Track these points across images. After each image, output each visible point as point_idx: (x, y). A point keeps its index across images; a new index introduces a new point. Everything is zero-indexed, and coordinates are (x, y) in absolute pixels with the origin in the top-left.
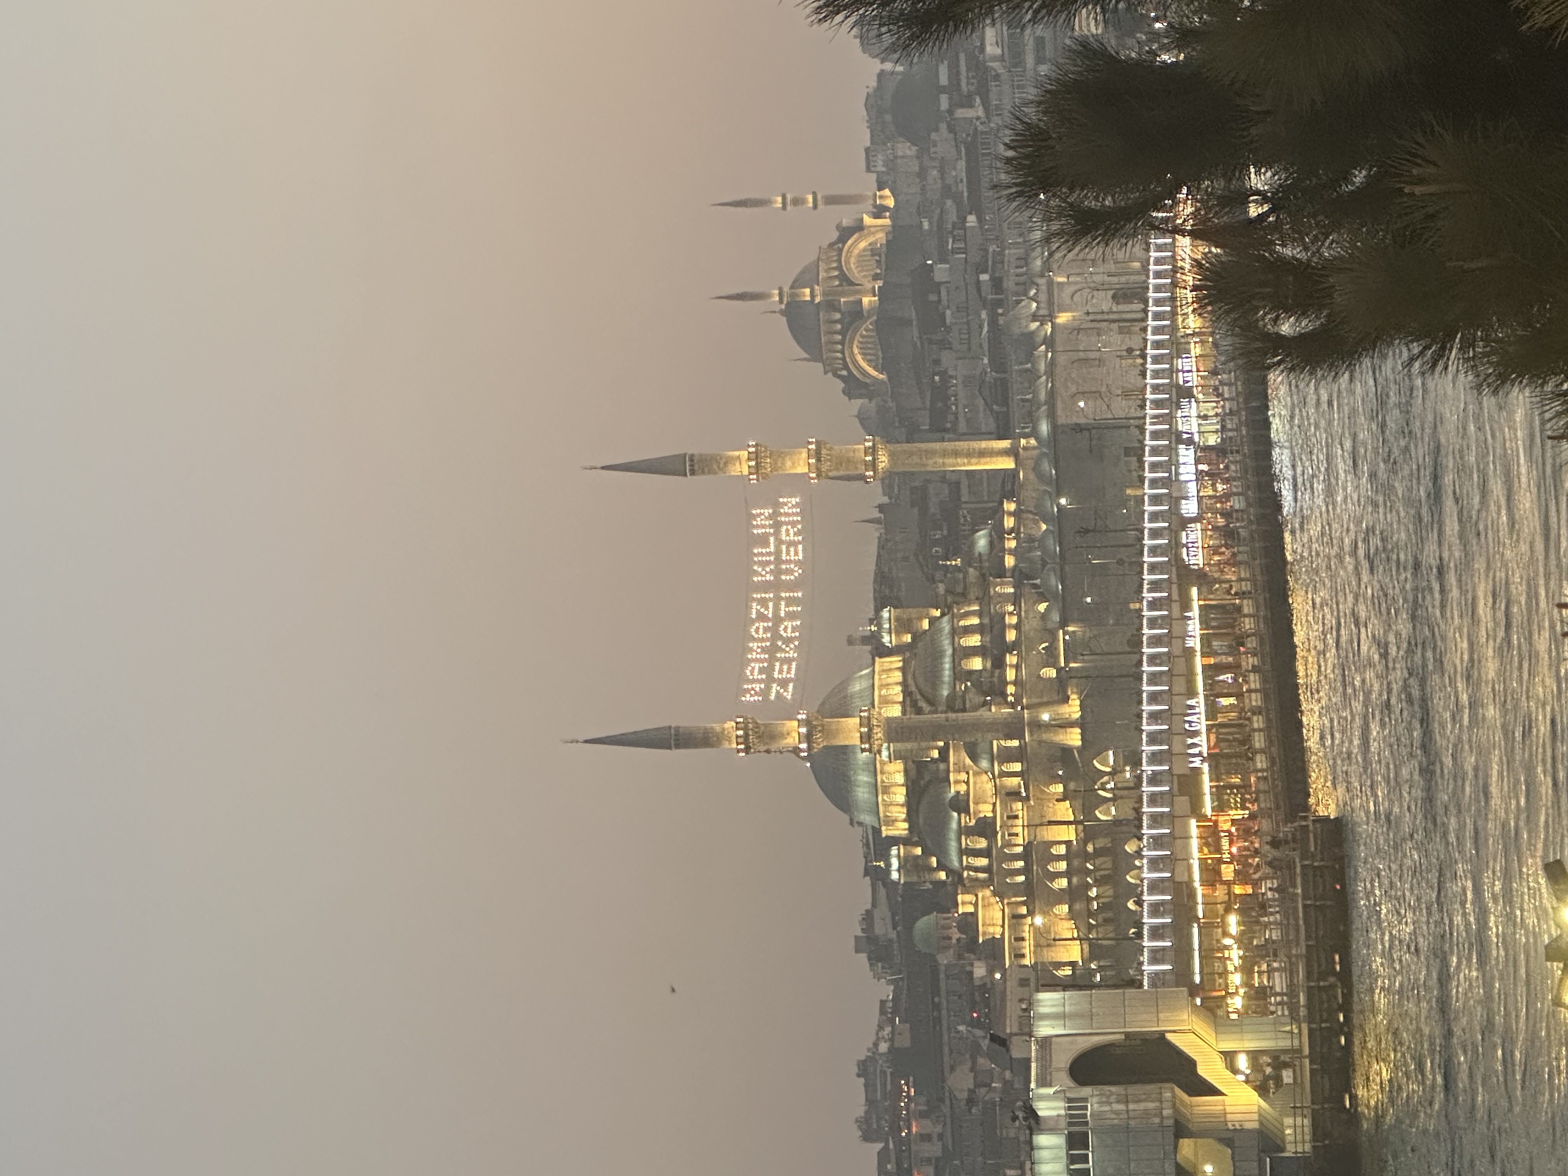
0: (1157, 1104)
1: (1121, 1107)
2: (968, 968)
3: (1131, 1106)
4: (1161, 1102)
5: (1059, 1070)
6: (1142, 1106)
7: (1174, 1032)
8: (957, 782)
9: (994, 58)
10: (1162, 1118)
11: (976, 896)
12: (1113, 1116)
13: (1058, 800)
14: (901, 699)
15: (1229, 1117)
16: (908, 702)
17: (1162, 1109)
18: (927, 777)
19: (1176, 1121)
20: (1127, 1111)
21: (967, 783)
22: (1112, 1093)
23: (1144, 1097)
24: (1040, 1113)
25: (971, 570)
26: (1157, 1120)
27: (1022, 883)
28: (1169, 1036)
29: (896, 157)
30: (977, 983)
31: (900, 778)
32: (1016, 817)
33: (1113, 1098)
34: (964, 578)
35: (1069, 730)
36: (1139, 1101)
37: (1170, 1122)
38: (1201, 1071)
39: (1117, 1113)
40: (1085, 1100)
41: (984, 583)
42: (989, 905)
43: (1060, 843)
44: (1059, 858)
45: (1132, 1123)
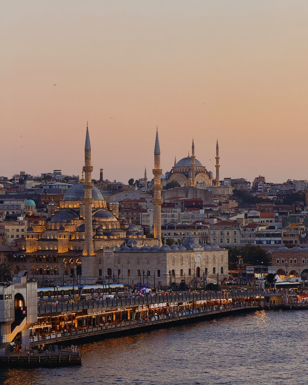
0: (10, 317)
1: (9, 308)
2: (21, 215)
3: (9, 310)
4: (10, 318)
5: (18, 290)
6: (9, 313)
7: (27, 319)
8: (74, 222)
9: (258, 229)
10: (6, 318)
11: (44, 226)
12: (7, 306)
13: (69, 248)
14: (96, 207)
15: (6, 335)
16: (95, 209)
17: (8, 318)
18: (75, 214)
19: (5, 322)
20: (8, 310)
21: (74, 225)
22: (12, 305)
23: (12, 313)
24: (8, 287)
25: (128, 226)
26: (6, 317)
27: (47, 238)
28: (26, 318)
29: (228, 188)
30: (18, 217)
31: (75, 206)
32: (65, 238)
33: (11, 305)
34: (126, 224)
35: (87, 252)
36: (10, 312)
37: (5, 321)
38: (17, 327)
39: (8, 307)
40: (11, 299)
41: (125, 230)
42: (41, 229)
43: (58, 248)
44: (54, 248)
45: (5, 311)
